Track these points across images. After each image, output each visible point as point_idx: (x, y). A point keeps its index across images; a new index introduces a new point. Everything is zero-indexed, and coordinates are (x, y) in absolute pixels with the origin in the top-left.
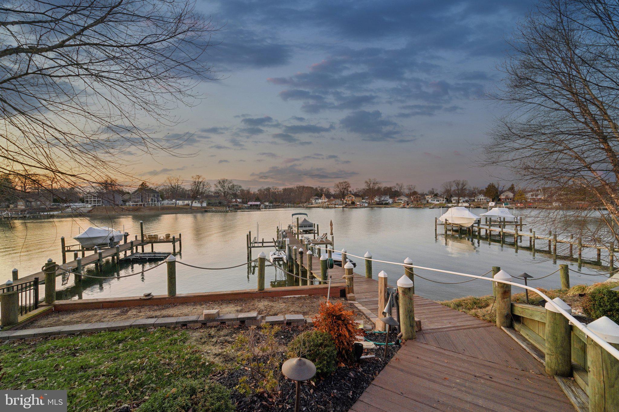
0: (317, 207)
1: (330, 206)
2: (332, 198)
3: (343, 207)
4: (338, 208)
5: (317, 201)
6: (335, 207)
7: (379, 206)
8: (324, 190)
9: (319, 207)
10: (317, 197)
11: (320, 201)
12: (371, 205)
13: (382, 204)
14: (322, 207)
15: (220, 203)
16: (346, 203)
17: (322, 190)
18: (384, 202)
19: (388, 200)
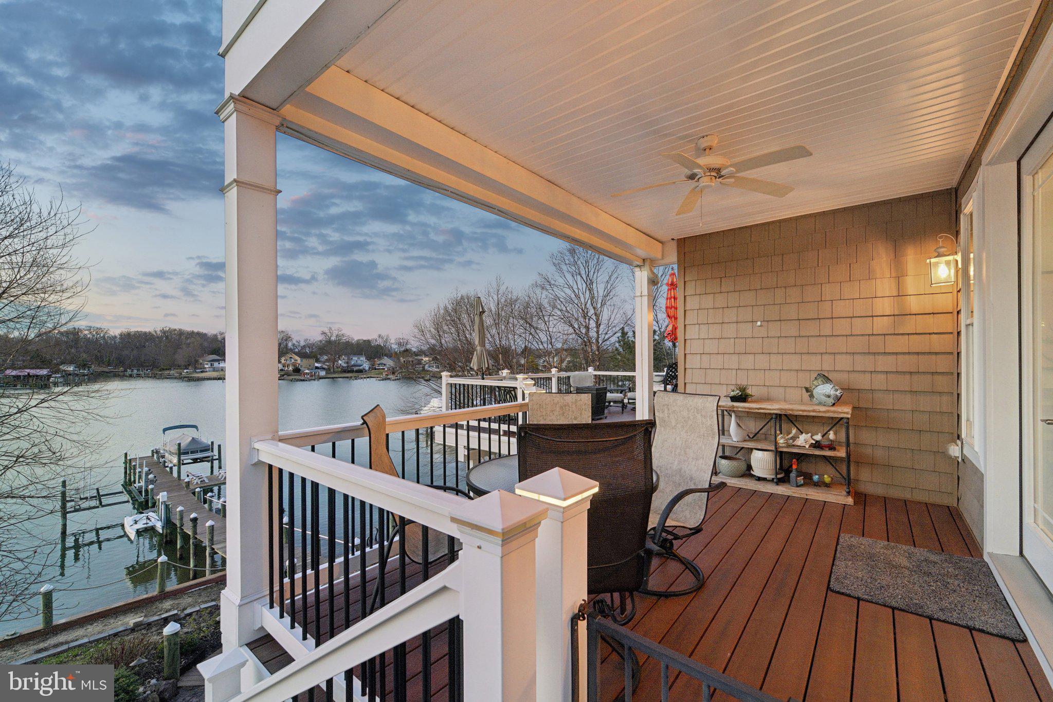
7: (347, 375)
13: (352, 371)
18: (356, 368)
19: (361, 365)
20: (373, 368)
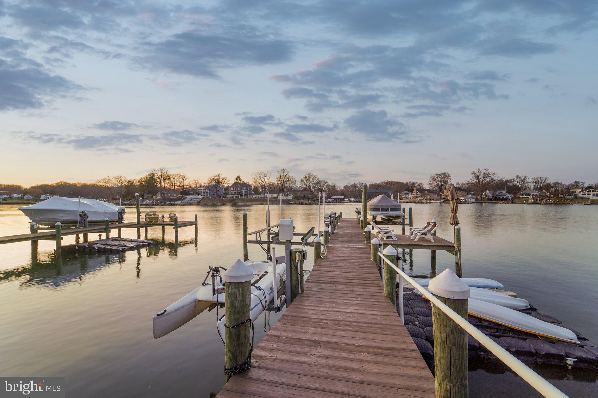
0: (407, 202)
1: (423, 201)
2: (426, 192)
3: (441, 203)
4: (435, 203)
5: (407, 196)
6: (431, 203)
7: (493, 202)
8: (416, 185)
9: (409, 202)
10: (407, 192)
11: (411, 196)
12: (479, 200)
13: (497, 200)
14: (414, 202)
15: (305, 197)
16: (444, 198)
17: (413, 184)
18: (499, 198)
19: (506, 195)
20: (514, 198)
